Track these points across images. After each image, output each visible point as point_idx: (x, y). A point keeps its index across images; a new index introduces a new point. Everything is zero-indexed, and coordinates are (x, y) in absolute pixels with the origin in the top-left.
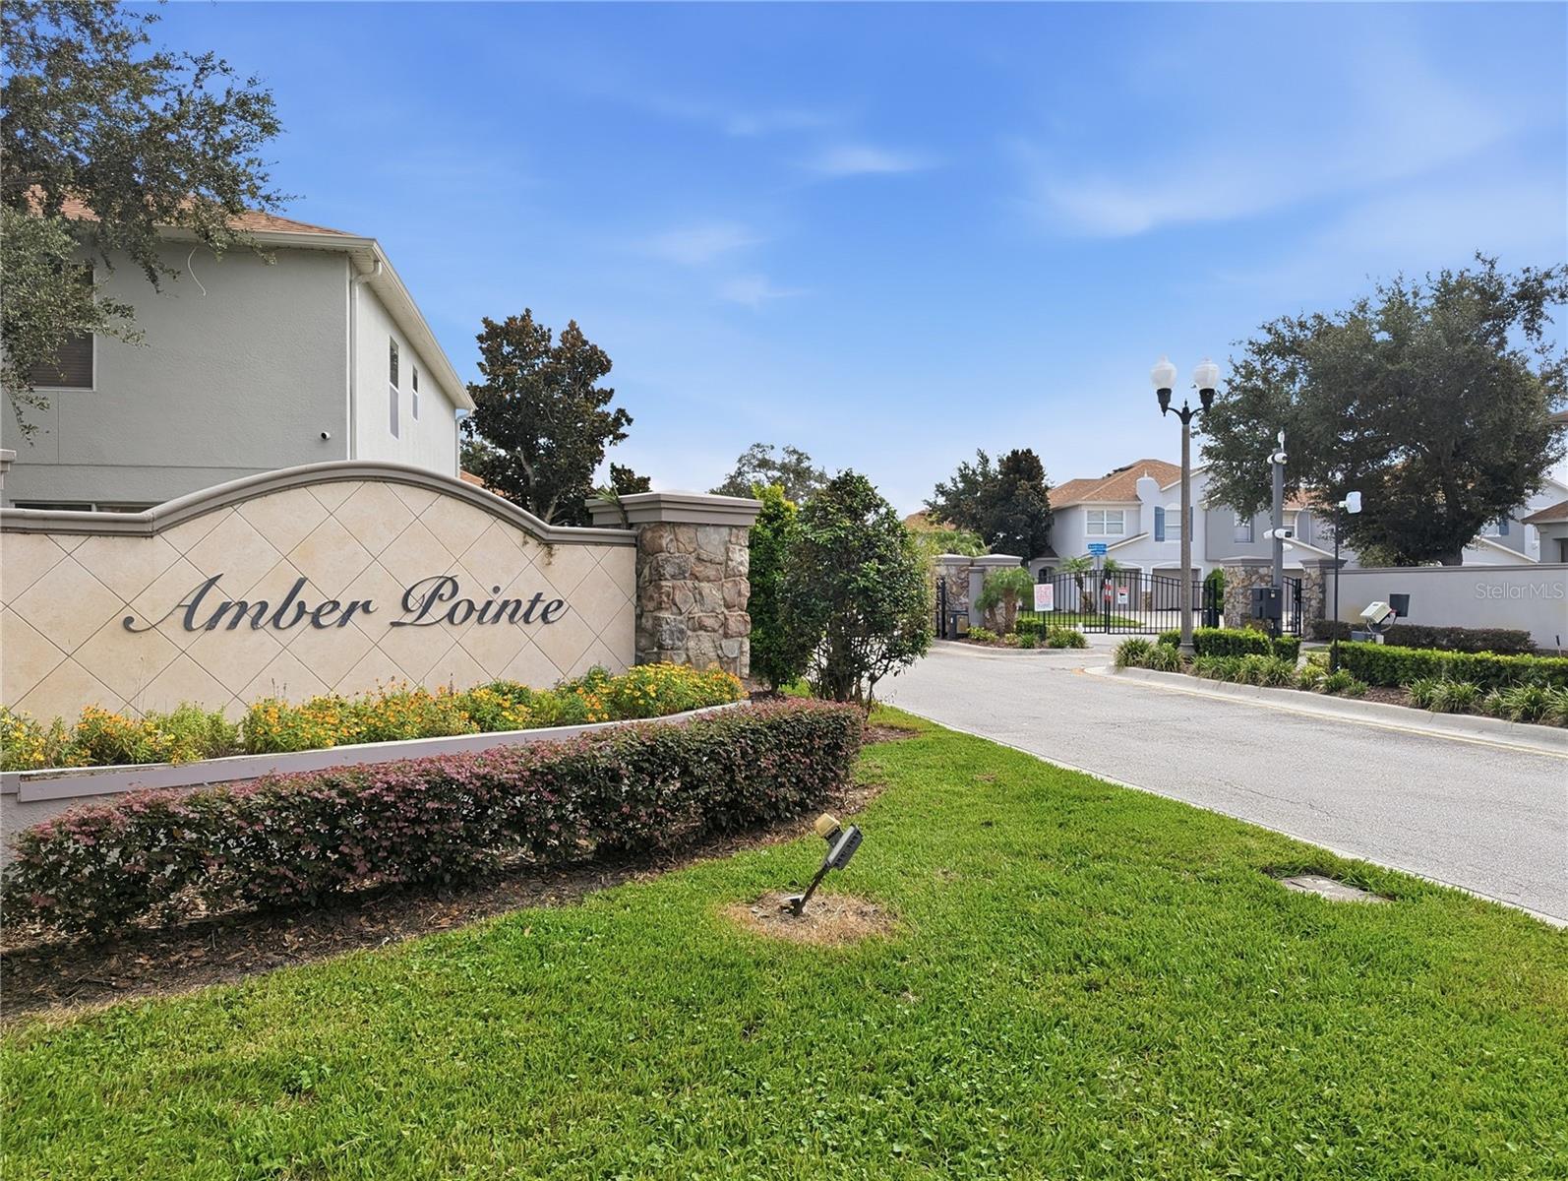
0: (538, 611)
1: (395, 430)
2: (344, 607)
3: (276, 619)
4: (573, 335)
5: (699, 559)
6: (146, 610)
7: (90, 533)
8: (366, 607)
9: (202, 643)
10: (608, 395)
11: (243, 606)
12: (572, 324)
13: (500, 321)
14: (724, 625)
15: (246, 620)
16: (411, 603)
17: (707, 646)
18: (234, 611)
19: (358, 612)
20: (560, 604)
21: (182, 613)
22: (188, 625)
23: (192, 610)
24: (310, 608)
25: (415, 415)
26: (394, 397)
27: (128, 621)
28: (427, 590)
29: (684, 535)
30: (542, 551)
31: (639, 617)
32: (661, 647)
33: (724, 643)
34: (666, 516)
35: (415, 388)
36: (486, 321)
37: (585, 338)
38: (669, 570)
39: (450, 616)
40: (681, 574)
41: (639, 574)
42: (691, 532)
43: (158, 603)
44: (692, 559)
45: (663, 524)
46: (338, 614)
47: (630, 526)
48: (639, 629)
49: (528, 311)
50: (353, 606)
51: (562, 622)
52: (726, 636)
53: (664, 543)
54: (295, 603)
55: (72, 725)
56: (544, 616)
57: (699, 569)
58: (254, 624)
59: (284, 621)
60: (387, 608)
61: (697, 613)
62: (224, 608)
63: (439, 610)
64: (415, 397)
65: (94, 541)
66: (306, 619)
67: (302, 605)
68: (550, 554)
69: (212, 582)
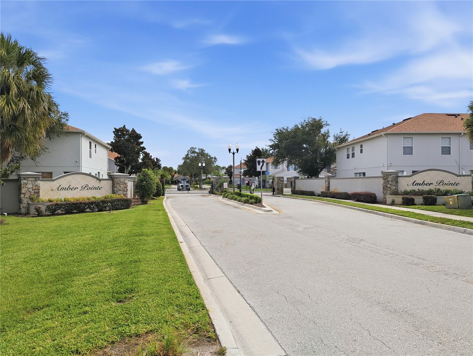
0: (99, 188)
1: (90, 157)
2: (75, 188)
3: (67, 189)
4: (133, 131)
5: (120, 182)
6: (54, 188)
7: (48, 181)
8: (77, 188)
9: (59, 192)
10: (142, 143)
11: (64, 188)
12: (133, 129)
13: (118, 128)
14: (124, 190)
15: (64, 189)
16: (83, 187)
17: (121, 192)
18: (63, 188)
19: (76, 189)
20: (102, 187)
21: (57, 189)
22: (58, 190)
23: (58, 188)
24: (71, 188)
25: (96, 153)
26: (90, 151)
27: (52, 189)
28: (85, 186)
29: (118, 179)
30: (99, 181)
31: (112, 189)
32: (115, 193)
33: (124, 192)
34: (115, 177)
35: (96, 148)
36: (115, 128)
37: (136, 132)
38: (116, 183)
39: (87, 189)
40: (117, 184)
41: (112, 184)
42: (119, 179)
43: (55, 188)
44: (119, 182)
45: (115, 178)
46: (74, 189)
47: (112, 178)
48: (112, 190)
49: (125, 125)
50: (76, 188)
51: (102, 190)
52: (124, 191)
53: (115, 180)
54: (69, 188)
55: (47, 199)
56: (99, 189)
57: (120, 183)
58: (65, 190)
59: (68, 189)
60: (80, 188)
61: (120, 188)
62: (62, 188)
63: (86, 188)
64: (96, 150)
65: (49, 182)
66: (70, 189)
67: (70, 188)
68: (100, 182)
69: (60, 185)
